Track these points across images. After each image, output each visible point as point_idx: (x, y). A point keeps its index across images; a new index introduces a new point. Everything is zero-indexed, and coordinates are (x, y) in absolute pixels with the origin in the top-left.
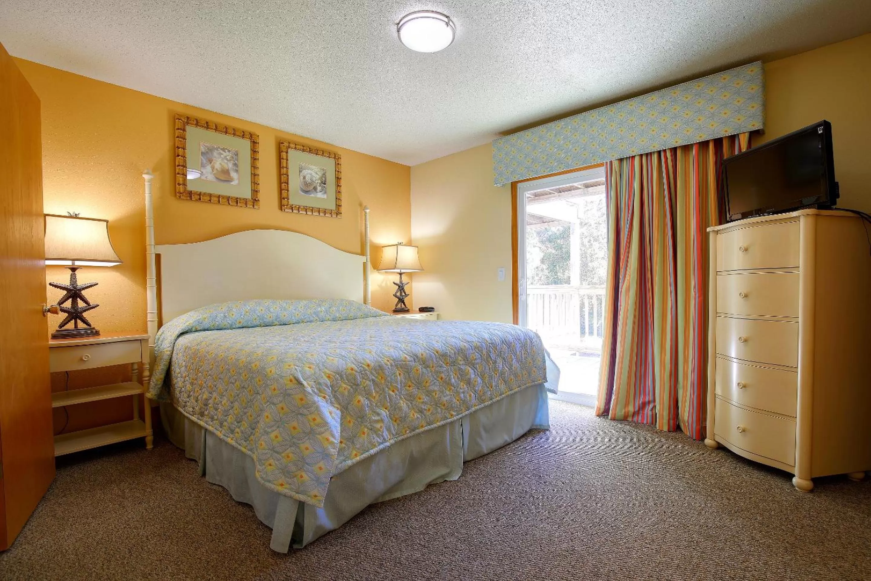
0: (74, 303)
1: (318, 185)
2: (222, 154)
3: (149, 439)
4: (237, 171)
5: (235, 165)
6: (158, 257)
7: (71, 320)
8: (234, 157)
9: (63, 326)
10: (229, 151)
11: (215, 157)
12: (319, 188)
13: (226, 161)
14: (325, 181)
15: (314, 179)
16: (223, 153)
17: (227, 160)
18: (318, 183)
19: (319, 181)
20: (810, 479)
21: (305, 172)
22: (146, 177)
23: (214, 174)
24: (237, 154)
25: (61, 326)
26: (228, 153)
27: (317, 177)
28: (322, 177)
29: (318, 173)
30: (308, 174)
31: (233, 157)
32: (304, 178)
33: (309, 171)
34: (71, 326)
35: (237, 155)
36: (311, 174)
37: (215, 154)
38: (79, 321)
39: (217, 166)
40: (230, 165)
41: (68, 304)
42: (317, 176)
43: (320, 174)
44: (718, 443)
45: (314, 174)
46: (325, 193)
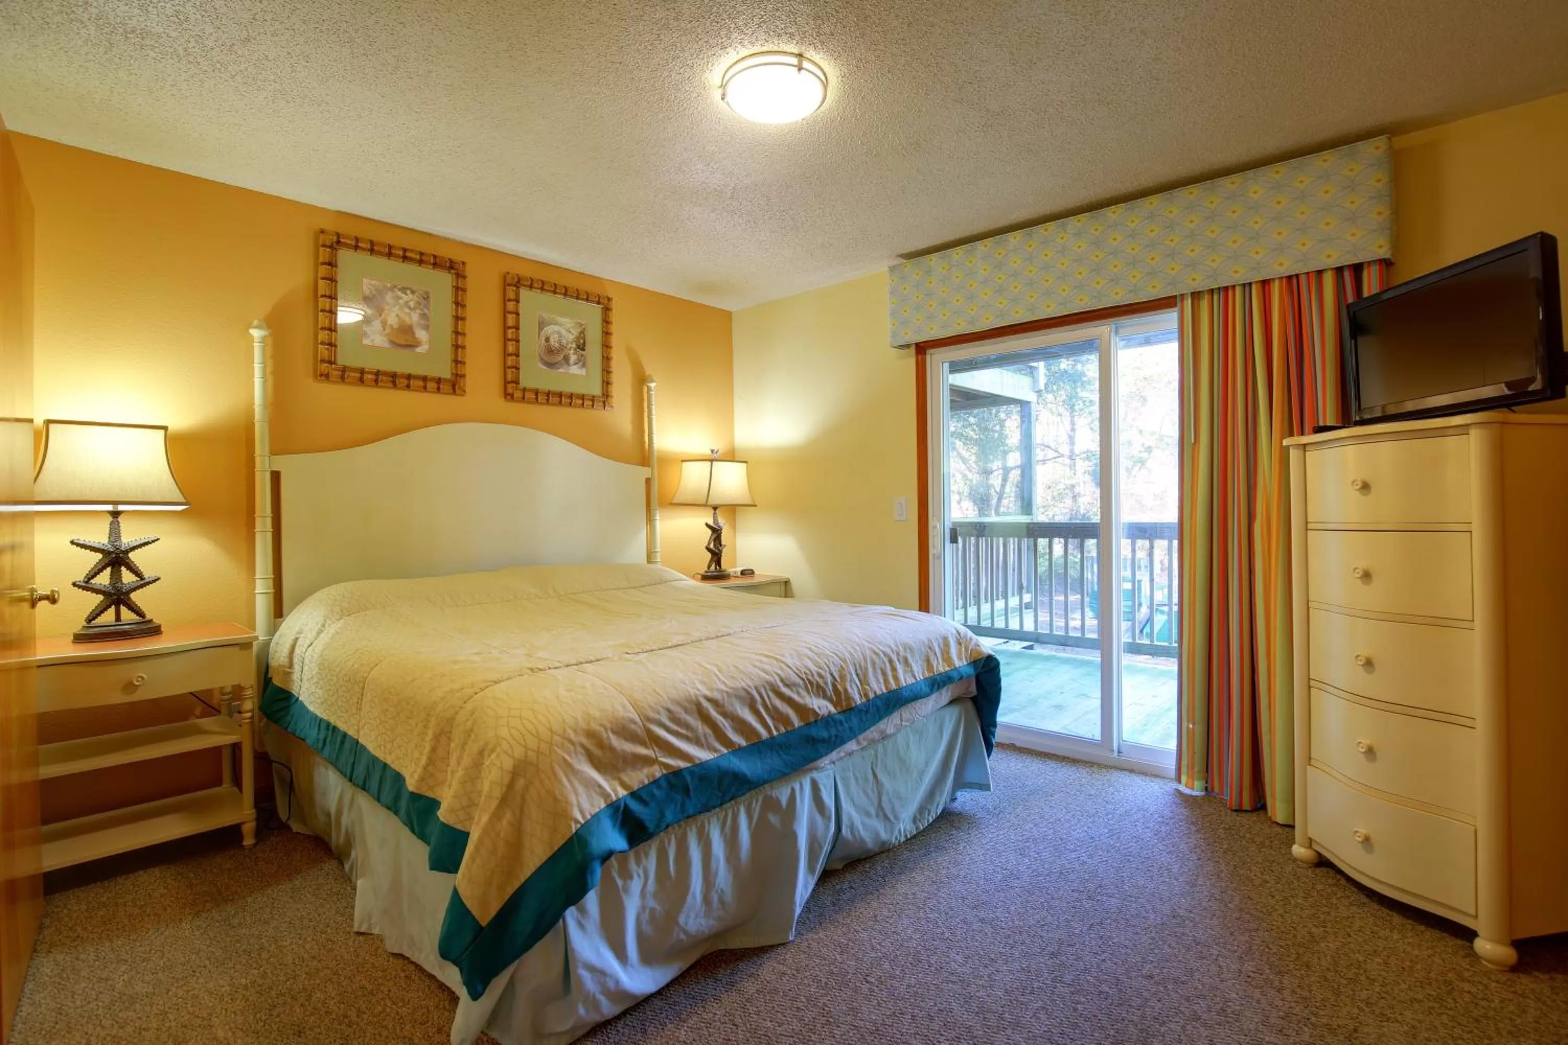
0: (116, 576)
1: (572, 351)
2: (401, 298)
3: (249, 828)
4: (426, 328)
5: (424, 316)
6: (276, 477)
7: (109, 607)
8: (424, 302)
9: (94, 619)
10: (413, 292)
11: (388, 304)
12: (573, 358)
13: (407, 311)
14: (584, 344)
15: (564, 341)
16: (403, 295)
17: (409, 308)
18: (571, 348)
19: (574, 345)
20: (1509, 942)
21: (549, 330)
22: (256, 333)
23: (387, 334)
24: (428, 297)
25: (90, 619)
26: (410, 296)
27: (569, 337)
28: (578, 338)
29: (572, 330)
30: (555, 332)
31: (419, 303)
32: (547, 340)
33: (556, 328)
34: (108, 617)
35: (426, 298)
36: (559, 333)
37: (389, 298)
38: (124, 610)
39: (392, 320)
40: (415, 317)
41: (104, 579)
42: (570, 335)
43: (576, 332)
44: (1319, 854)
45: (564, 332)
46: (584, 365)
